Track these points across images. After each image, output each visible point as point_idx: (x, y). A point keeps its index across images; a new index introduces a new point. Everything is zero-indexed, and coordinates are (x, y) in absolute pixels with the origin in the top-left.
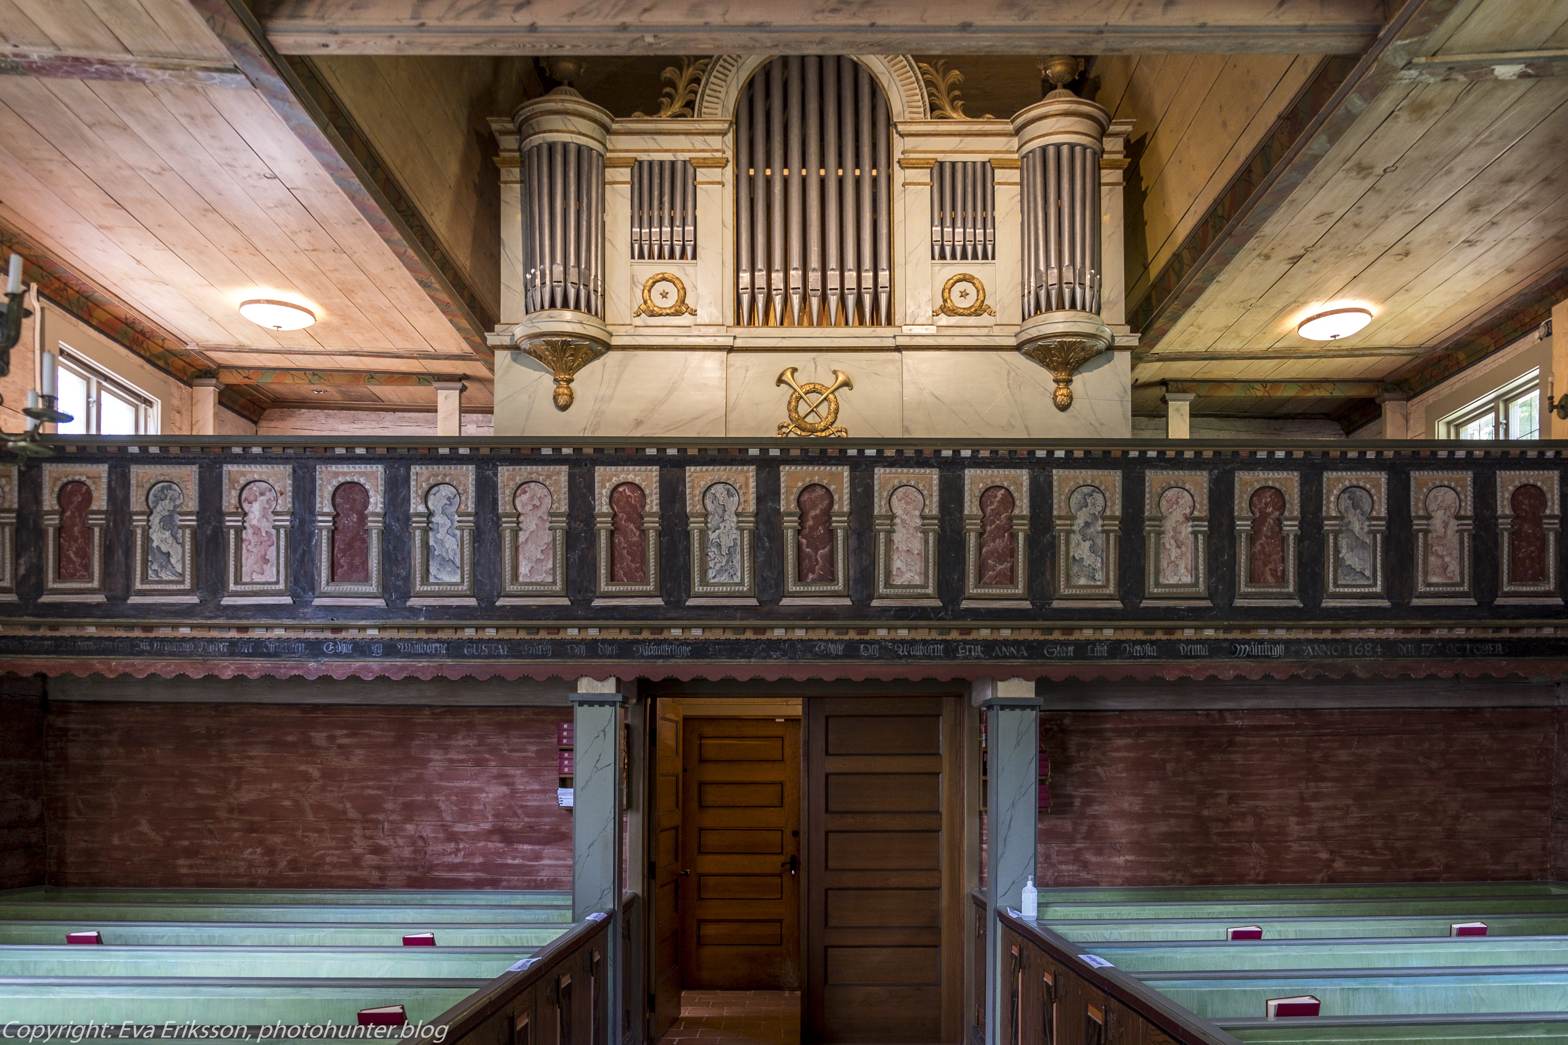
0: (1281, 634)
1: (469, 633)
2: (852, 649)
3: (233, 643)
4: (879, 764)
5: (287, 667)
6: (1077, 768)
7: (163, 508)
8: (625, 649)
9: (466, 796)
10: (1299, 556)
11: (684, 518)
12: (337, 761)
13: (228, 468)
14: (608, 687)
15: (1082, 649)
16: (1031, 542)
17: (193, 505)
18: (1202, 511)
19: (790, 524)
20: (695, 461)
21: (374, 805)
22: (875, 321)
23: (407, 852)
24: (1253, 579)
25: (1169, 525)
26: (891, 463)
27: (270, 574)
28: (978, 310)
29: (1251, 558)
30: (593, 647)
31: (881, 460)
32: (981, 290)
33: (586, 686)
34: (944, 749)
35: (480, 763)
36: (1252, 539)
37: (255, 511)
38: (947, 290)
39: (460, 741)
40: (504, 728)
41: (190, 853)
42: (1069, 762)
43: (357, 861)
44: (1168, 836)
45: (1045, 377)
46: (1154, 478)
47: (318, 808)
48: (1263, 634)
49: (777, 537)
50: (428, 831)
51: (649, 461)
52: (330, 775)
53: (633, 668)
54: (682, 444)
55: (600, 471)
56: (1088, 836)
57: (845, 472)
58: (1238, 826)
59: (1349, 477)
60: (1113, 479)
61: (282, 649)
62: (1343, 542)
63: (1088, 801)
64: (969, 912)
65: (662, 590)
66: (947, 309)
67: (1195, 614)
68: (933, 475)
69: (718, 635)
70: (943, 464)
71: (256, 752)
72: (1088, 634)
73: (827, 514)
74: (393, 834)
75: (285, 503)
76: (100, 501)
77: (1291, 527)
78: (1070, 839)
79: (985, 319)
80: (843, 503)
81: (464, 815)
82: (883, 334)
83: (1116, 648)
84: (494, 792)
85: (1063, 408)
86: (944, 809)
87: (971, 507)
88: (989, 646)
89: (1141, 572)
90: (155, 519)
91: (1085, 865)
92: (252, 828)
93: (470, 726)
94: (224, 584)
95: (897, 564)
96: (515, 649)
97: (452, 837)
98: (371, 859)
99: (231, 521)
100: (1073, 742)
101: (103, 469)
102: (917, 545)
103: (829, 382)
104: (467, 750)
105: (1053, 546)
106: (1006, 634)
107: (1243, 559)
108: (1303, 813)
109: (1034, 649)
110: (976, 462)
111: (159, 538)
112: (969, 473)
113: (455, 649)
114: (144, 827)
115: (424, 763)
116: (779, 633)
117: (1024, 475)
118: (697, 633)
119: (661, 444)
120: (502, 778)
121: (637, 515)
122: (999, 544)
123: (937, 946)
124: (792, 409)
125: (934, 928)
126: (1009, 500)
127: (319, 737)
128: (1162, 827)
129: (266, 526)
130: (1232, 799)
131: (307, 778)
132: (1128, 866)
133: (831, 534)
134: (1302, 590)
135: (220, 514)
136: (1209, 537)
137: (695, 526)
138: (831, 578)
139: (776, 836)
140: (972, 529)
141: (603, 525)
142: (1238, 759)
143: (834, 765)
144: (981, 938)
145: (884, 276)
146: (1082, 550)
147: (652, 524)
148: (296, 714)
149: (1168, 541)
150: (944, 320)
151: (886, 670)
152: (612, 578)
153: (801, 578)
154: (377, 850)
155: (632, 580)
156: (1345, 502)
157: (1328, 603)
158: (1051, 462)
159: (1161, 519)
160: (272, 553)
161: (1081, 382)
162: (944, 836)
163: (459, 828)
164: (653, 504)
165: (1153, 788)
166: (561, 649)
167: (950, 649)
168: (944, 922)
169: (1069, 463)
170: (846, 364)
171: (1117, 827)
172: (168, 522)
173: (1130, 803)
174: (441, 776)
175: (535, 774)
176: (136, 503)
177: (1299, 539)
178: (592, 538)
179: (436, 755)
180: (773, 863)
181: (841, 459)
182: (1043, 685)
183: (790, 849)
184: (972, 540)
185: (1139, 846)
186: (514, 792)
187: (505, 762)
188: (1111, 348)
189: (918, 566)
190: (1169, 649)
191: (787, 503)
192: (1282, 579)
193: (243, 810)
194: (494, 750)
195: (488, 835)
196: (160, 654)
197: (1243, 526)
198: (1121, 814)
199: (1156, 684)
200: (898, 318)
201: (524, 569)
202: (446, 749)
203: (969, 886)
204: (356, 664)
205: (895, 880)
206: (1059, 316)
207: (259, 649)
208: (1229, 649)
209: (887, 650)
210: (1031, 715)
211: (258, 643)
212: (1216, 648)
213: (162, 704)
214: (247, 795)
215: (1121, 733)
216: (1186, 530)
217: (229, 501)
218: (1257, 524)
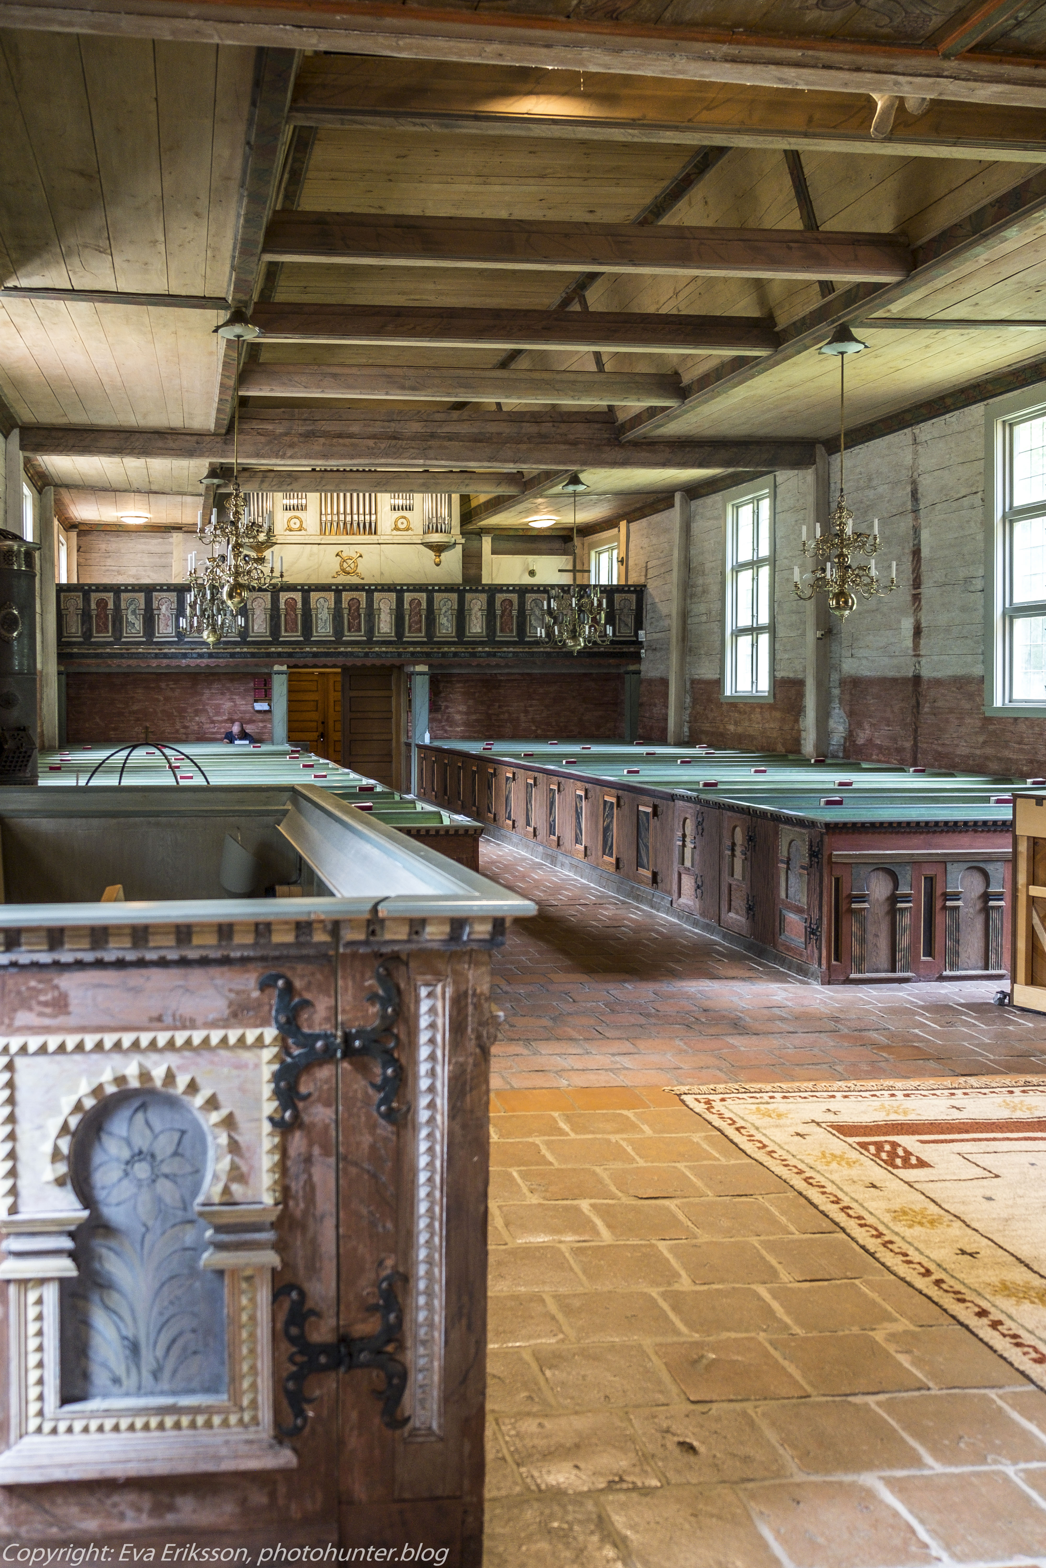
0: (511, 649)
1: (238, 650)
2: (366, 655)
3: (156, 654)
4: (370, 693)
5: (174, 662)
6: (443, 695)
7: (132, 607)
8: (290, 655)
9: (217, 707)
10: (518, 623)
11: (310, 610)
12: (169, 693)
13: (155, 594)
14: (284, 668)
15: (444, 654)
16: (427, 618)
17: (143, 606)
18: (485, 607)
19: (346, 612)
20: (314, 591)
21: (184, 710)
22: (370, 533)
23: (196, 728)
24: (502, 631)
25: (473, 612)
26: (380, 591)
27: (170, 630)
28: (407, 529)
29: (501, 624)
30: (279, 654)
31: (376, 590)
32: (408, 521)
33: (276, 668)
34: (393, 687)
35: (223, 694)
36: (501, 617)
37: (163, 608)
38: (396, 522)
39: (215, 686)
40: (232, 680)
41: (115, 729)
42: (440, 692)
43: (177, 731)
44: (477, 721)
45: (432, 554)
46: (468, 596)
47: (163, 711)
48: (505, 649)
49: (342, 617)
50: (203, 719)
51: (298, 590)
52: (167, 699)
53: (293, 661)
54: (310, 585)
55: (281, 594)
56: (447, 720)
57: (364, 594)
58: (502, 717)
59: (534, 596)
60: (455, 596)
61: (174, 656)
62: (533, 618)
63: (447, 707)
64: (403, 748)
65: (303, 635)
66: (397, 528)
67: (482, 643)
68: (394, 595)
69: (322, 650)
70: (397, 591)
71: (139, 691)
72: (446, 649)
73: (358, 608)
74: (190, 721)
75: (174, 606)
76: (111, 605)
77: (515, 613)
78: (440, 721)
79: (410, 532)
80: (363, 605)
81: (218, 713)
82: (373, 538)
83: (455, 654)
84: (228, 705)
85: (438, 565)
86: (393, 710)
87: (406, 606)
88: (413, 653)
89: (464, 628)
90: (129, 611)
91: (446, 731)
92: (138, 720)
93: (219, 680)
94: (154, 634)
95: (382, 625)
96: (253, 655)
97: (213, 722)
98: (182, 731)
99: (156, 612)
100: (442, 685)
101: (111, 594)
102: (388, 619)
103: (355, 556)
104: (218, 689)
105: (434, 619)
106: (418, 649)
107: (498, 624)
108: (526, 712)
109: (428, 654)
110: (408, 591)
111: (131, 618)
112: (406, 594)
113: (232, 655)
114: (98, 720)
115: (202, 694)
116: (342, 649)
117: (424, 595)
118: (315, 649)
119: (302, 585)
120: (231, 700)
121: (294, 609)
122: (416, 618)
123: (391, 762)
124: (341, 565)
125: (390, 755)
126: (419, 603)
127: (163, 685)
128: (474, 717)
129: (168, 614)
130: (500, 707)
131: (158, 700)
132: (462, 731)
133: (360, 615)
134: (518, 635)
135: (152, 610)
136: (487, 616)
137: (313, 612)
138: (359, 630)
139: (315, 724)
140: (407, 613)
141: (283, 612)
142: (502, 691)
143: (354, 694)
144: (409, 758)
145: (373, 517)
146: (444, 620)
147: (299, 612)
148: (154, 676)
149: (473, 618)
150: (395, 532)
151: (378, 662)
152: (286, 631)
153: (349, 630)
154: (185, 727)
155: (292, 631)
156: (533, 604)
157: (527, 639)
158: (433, 591)
159: (471, 610)
160: (170, 623)
161: (444, 555)
162: (393, 720)
163: (215, 718)
164: (299, 605)
165: (471, 702)
166: (269, 655)
167: (400, 654)
168: (394, 753)
169: (440, 591)
170: (361, 549)
171: (458, 717)
172: (134, 612)
173: (462, 708)
174: (209, 699)
175: (243, 698)
176: (123, 606)
177: (518, 617)
178: (279, 617)
179: (207, 691)
180: (316, 734)
181: (363, 590)
182: (431, 666)
183: (321, 730)
184: (407, 618)
185: (466, 724)
186: (235, 705)
187: (232, 693)
188: (455, 544)
189: (389, 626)
190: (473, 655)
191: (345, 605)
192: (512, 631)
193: (134, 712)
194: (228, 689)
195: (226, 721)
196: (131, 658)
197: (498, 612)
198: (459, 712)
199: (469, 665)
200: (379, 532)
201: (256, 628)
202: (210, 689)
203: (403, 739)
204: (199, 661)
205: (375, 737)
206: (437, 535)
207: (165, 656)
208: (494, 655)
209: (378, 655)
210: (427, 677)
211: (165, 654)
212: (489, 654)
213: (105, 673)
214: (135, 708)
215: (459, 682)
216: (479, 613)
217: (155, 605)
218: (503, 612)
